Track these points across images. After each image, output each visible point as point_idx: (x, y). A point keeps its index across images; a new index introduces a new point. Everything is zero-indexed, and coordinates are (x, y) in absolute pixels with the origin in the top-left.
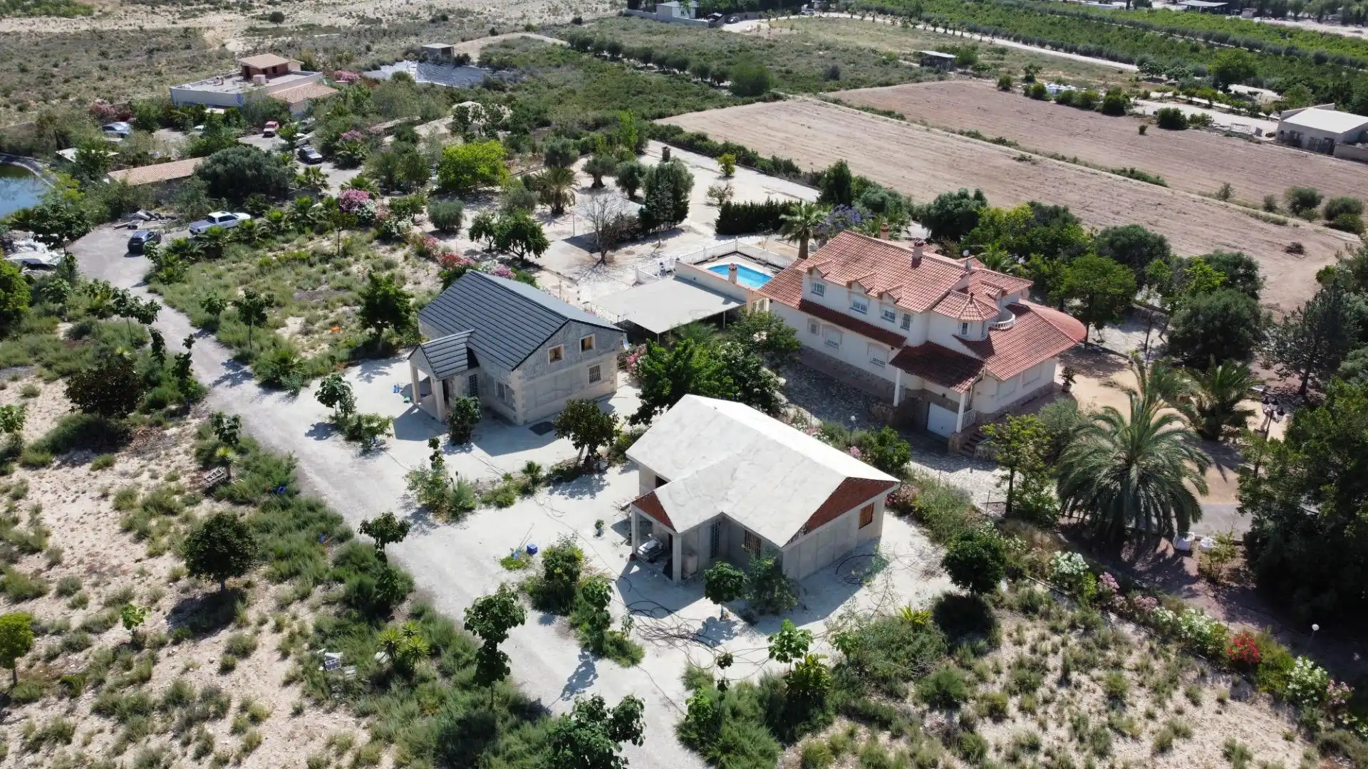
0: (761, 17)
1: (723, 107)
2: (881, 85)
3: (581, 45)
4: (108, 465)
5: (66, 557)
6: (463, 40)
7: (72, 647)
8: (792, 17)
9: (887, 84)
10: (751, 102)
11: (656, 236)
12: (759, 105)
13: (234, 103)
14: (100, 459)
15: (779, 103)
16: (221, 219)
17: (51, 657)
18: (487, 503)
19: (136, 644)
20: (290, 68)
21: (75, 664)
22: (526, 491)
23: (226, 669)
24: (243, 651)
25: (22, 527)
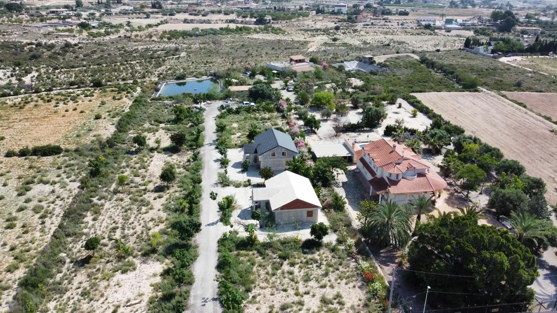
0: (523, 55)
1: (449, 91)
2: (537, 92)
3: (423, 61)
4: (171, 156)
5: (149, 171)
6: (384, 54)
7: (135, 187)
8: (540, 57)
9: (541, 92)
10: (464, 91)
11: (359, 131)
12: (468, 93)
13: (281, 70)
14: (170, 154)
15: (476, 93)
16: (246, 104)
17: (131, 187)
18: (234, 185)
19: (145, 190)
20: (306, 60)
21: (133, 190)
22: (245, 186)
23: (155, 199)
24: (160, 197)
25: (146, 164)
